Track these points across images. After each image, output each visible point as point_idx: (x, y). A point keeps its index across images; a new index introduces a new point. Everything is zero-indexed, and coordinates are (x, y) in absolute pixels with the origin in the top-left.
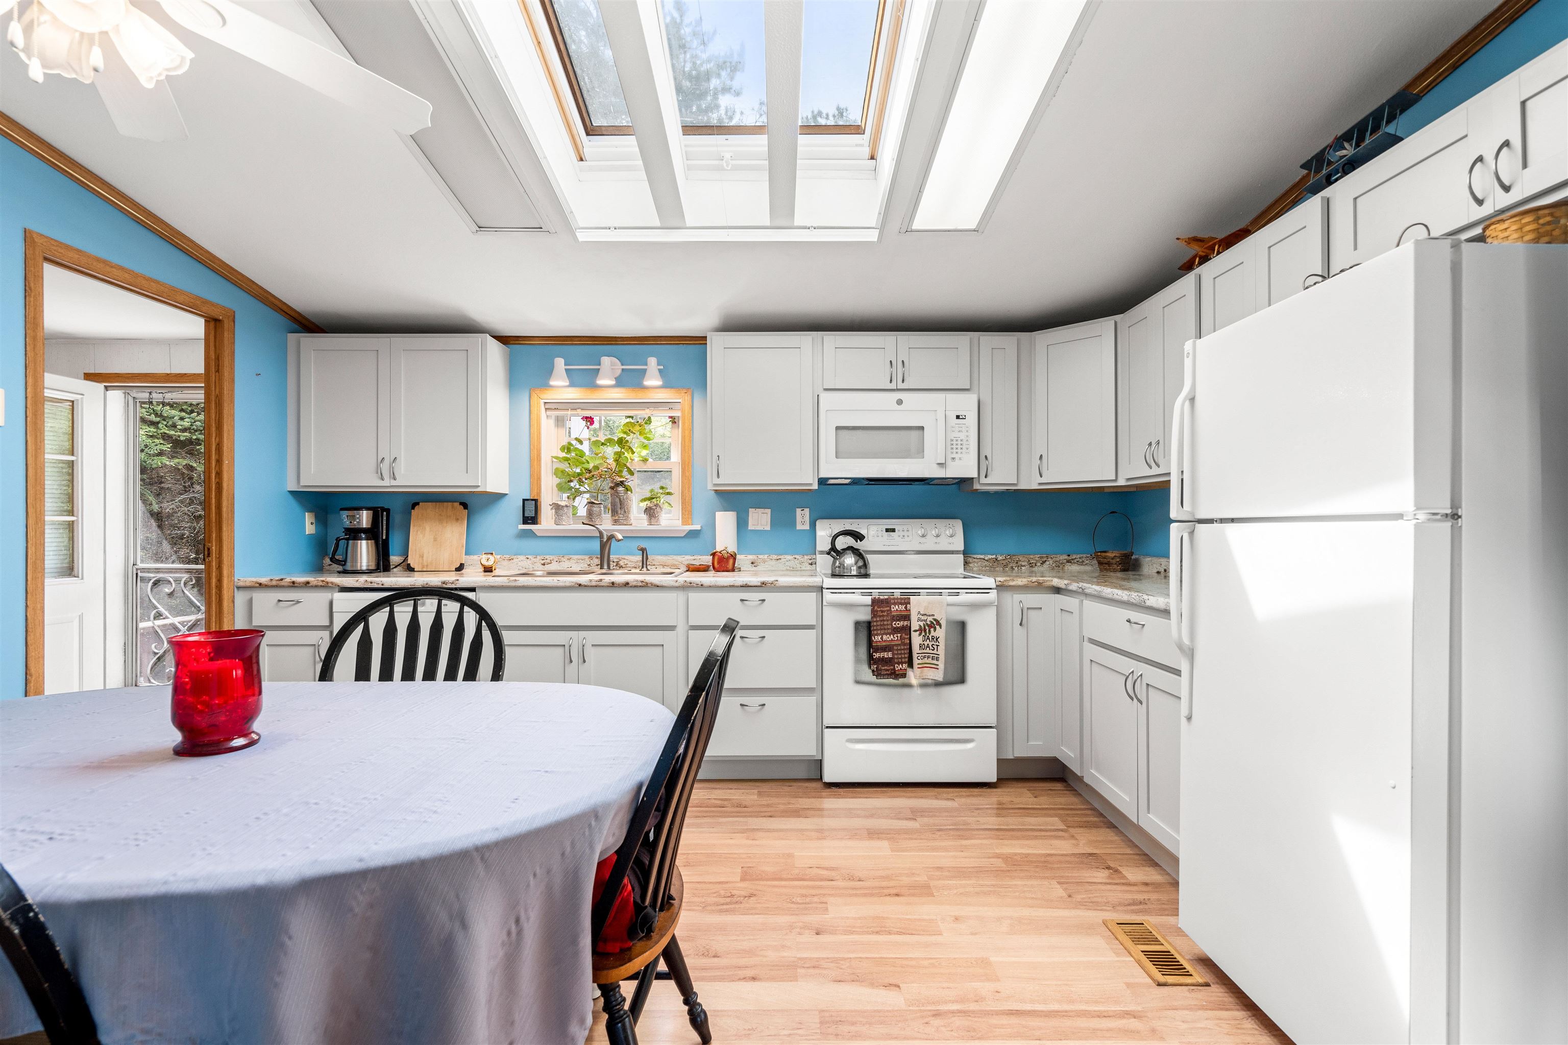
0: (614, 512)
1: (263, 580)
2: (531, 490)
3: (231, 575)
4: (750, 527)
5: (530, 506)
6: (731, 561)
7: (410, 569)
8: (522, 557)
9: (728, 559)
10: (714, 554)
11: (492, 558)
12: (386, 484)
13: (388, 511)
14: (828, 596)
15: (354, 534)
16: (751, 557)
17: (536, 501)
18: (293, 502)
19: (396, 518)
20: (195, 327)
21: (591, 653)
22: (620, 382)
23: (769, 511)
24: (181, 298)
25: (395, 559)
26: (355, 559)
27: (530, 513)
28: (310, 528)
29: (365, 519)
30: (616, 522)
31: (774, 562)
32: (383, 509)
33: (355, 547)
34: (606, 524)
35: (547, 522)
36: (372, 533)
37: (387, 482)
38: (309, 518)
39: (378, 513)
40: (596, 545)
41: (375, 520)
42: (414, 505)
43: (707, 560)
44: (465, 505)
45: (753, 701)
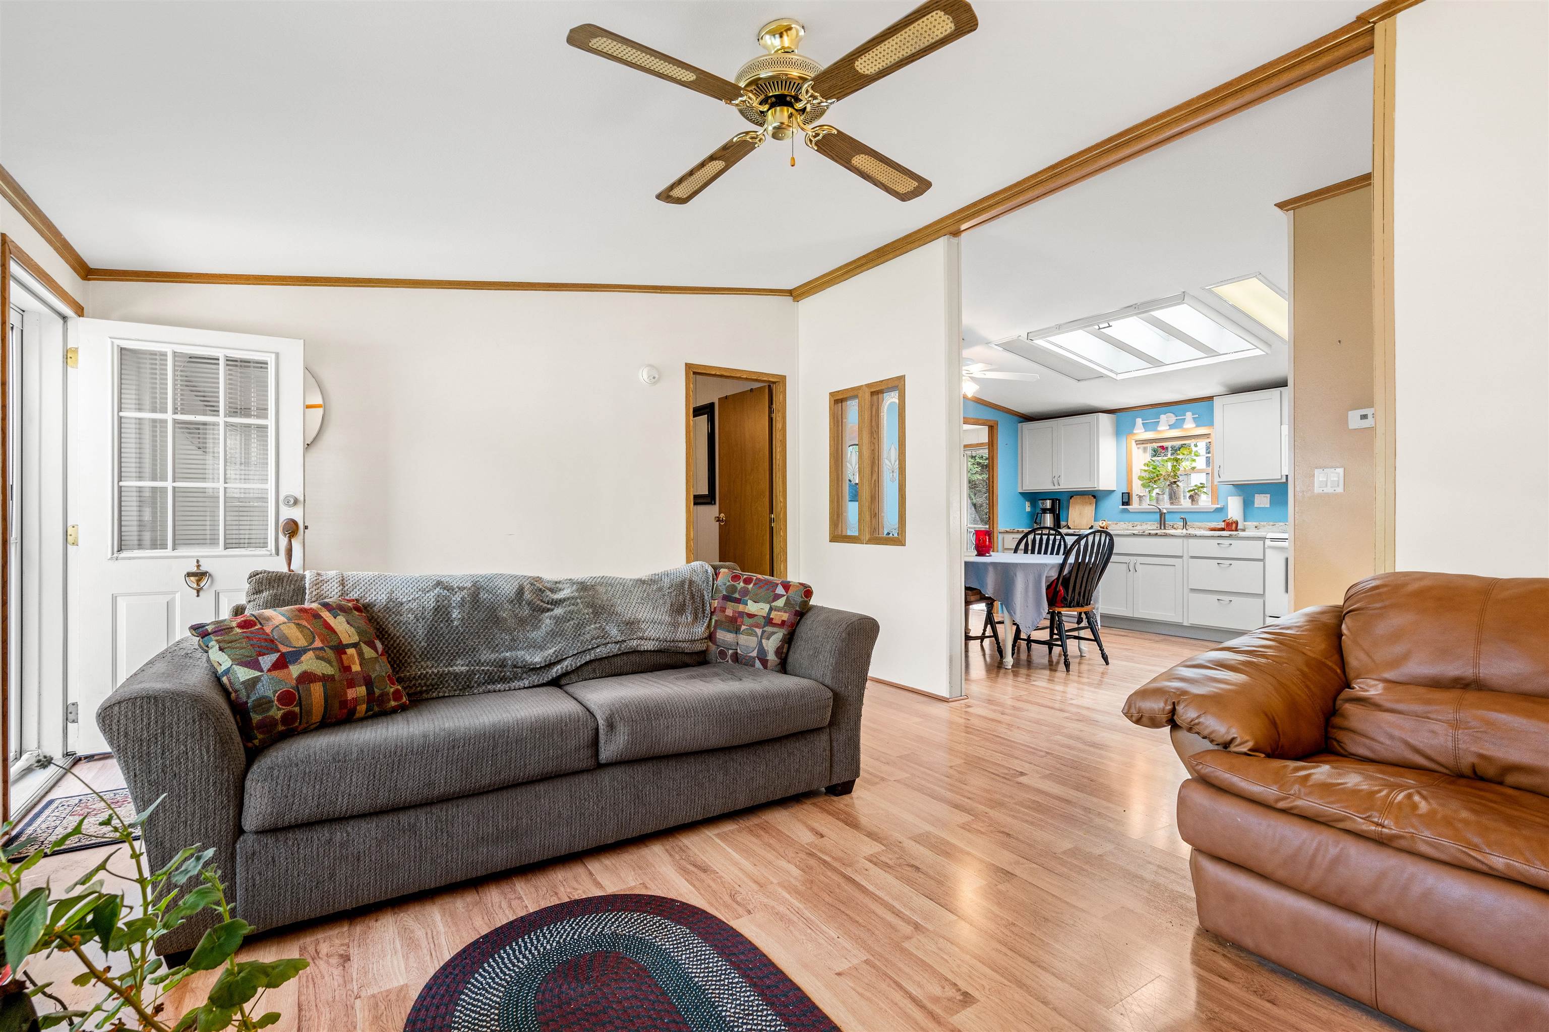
0: (1171, 498)
1: (1008, 530)
2: (1128, 488)
3: (997, 527)
4: (1256, 506)
5: (1126, 496)
6: (1234, 525)
7: (1069, 528)
8: (1122, 523)
9: (1232, 523)
10: (1224, 521)
11: (1105, 523)
12: (1056, 488)
13: (1059, 500)
14: (1268, 542)
15: (1044, 511)
16: (1256, 524)
17: (1128, 493)
18: (1021, 499)
19: (1064, 503)
20: (985, 429)
21: (1138, 567)
22: (1171, 427)
23: (1268, 496)
24: (980, 422)
25: (1063, 523)
26: (1044, 523)
27: (1126, 500)
28: (1028, 509)
29: (1048, 504)
30: (1172, 503)
31: (1271, 527)
32: (1057, 499)
33: (1044, 517)
34: (1165, 505)
35: (1135, 505)
36: (1052, 510)
37: (1057, 487)
38: (1027, 504)
39: (1054, 502)
40: (1158, 516)
41: (1053, 505)
42: (1071, 497)
43: (1222, 525)
44: (1094, 497)
45: (1226, 598)
